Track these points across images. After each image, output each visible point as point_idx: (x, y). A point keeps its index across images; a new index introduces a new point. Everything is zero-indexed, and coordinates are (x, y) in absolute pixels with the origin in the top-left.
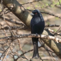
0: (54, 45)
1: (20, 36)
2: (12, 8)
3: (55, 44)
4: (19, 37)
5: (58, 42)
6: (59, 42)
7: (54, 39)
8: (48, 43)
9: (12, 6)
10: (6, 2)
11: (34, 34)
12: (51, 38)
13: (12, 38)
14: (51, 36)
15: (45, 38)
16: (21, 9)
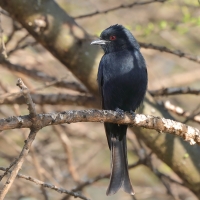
0: (184, 158)
1: (62, 117)
2: (41, 28)
3: (187, 155)
4: (58, 117)
5: (193, 142)
6: (197, 143)
7: (181, 132)
8: (163, 149)
9: (41, 23)
10: (20, 8)
11: (110, 112)
12: (168, 127)
13: (33, 122)
14: (169, 120)
15: (150, 124)
16: (72, 33)
